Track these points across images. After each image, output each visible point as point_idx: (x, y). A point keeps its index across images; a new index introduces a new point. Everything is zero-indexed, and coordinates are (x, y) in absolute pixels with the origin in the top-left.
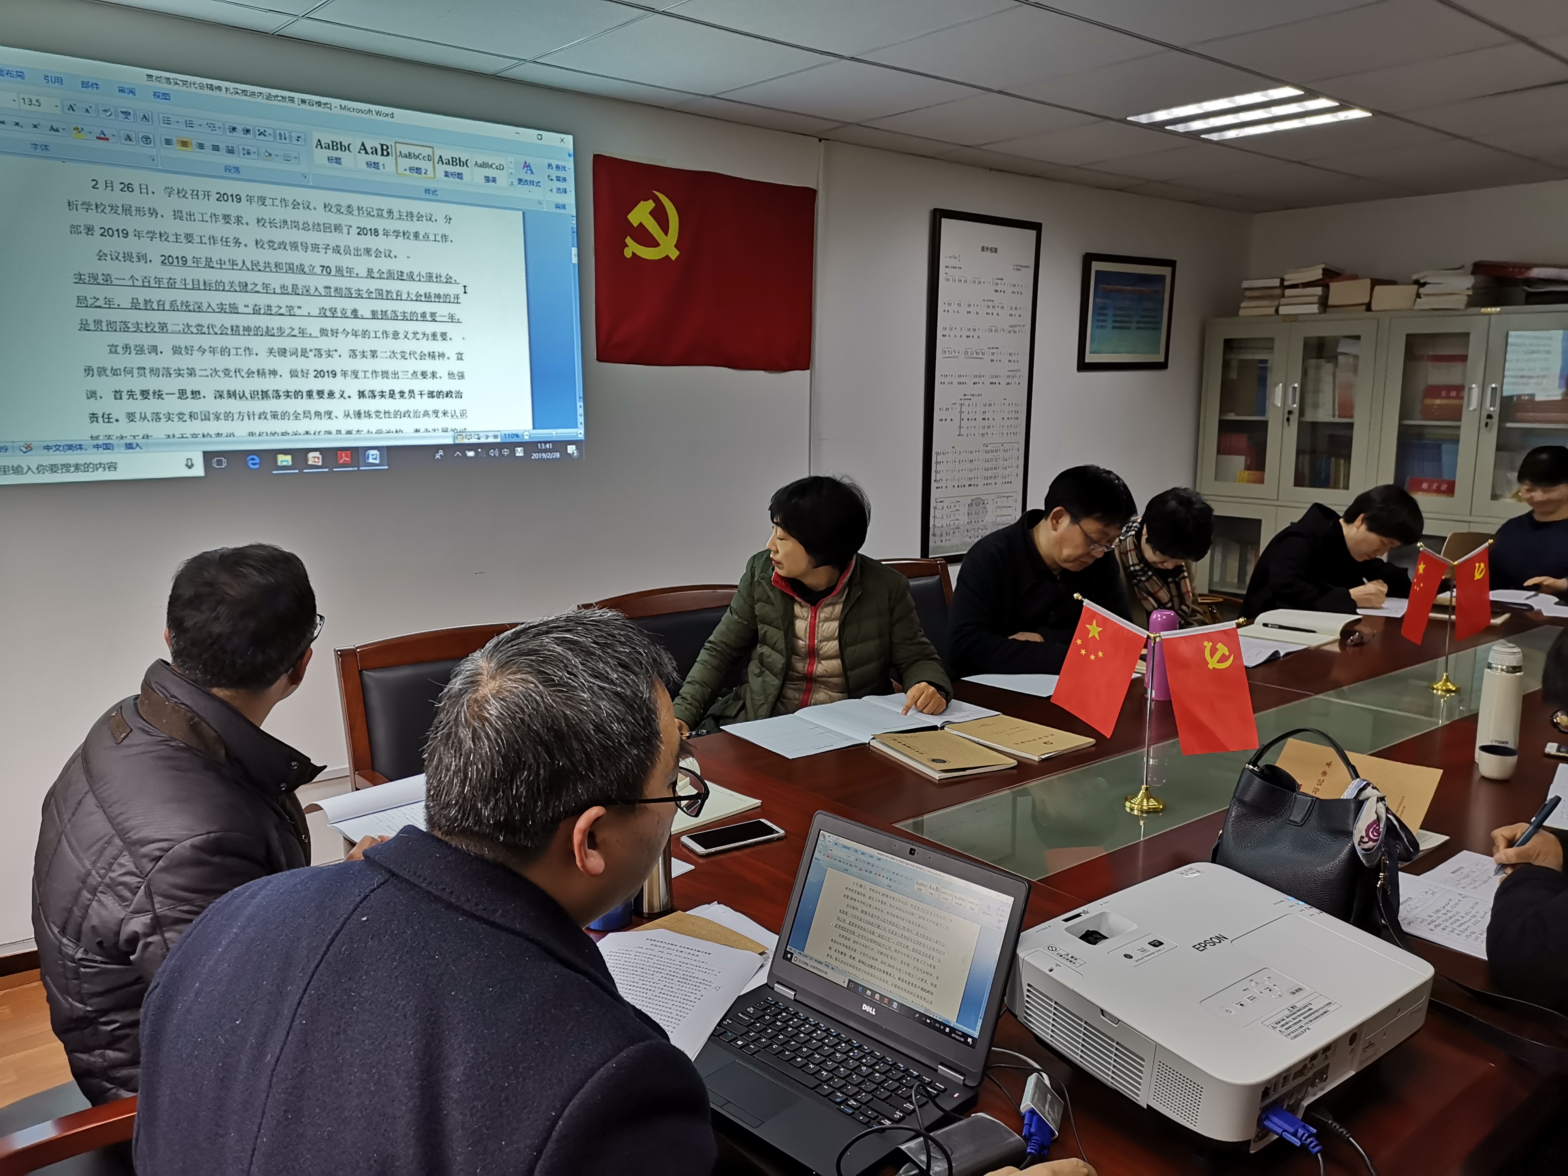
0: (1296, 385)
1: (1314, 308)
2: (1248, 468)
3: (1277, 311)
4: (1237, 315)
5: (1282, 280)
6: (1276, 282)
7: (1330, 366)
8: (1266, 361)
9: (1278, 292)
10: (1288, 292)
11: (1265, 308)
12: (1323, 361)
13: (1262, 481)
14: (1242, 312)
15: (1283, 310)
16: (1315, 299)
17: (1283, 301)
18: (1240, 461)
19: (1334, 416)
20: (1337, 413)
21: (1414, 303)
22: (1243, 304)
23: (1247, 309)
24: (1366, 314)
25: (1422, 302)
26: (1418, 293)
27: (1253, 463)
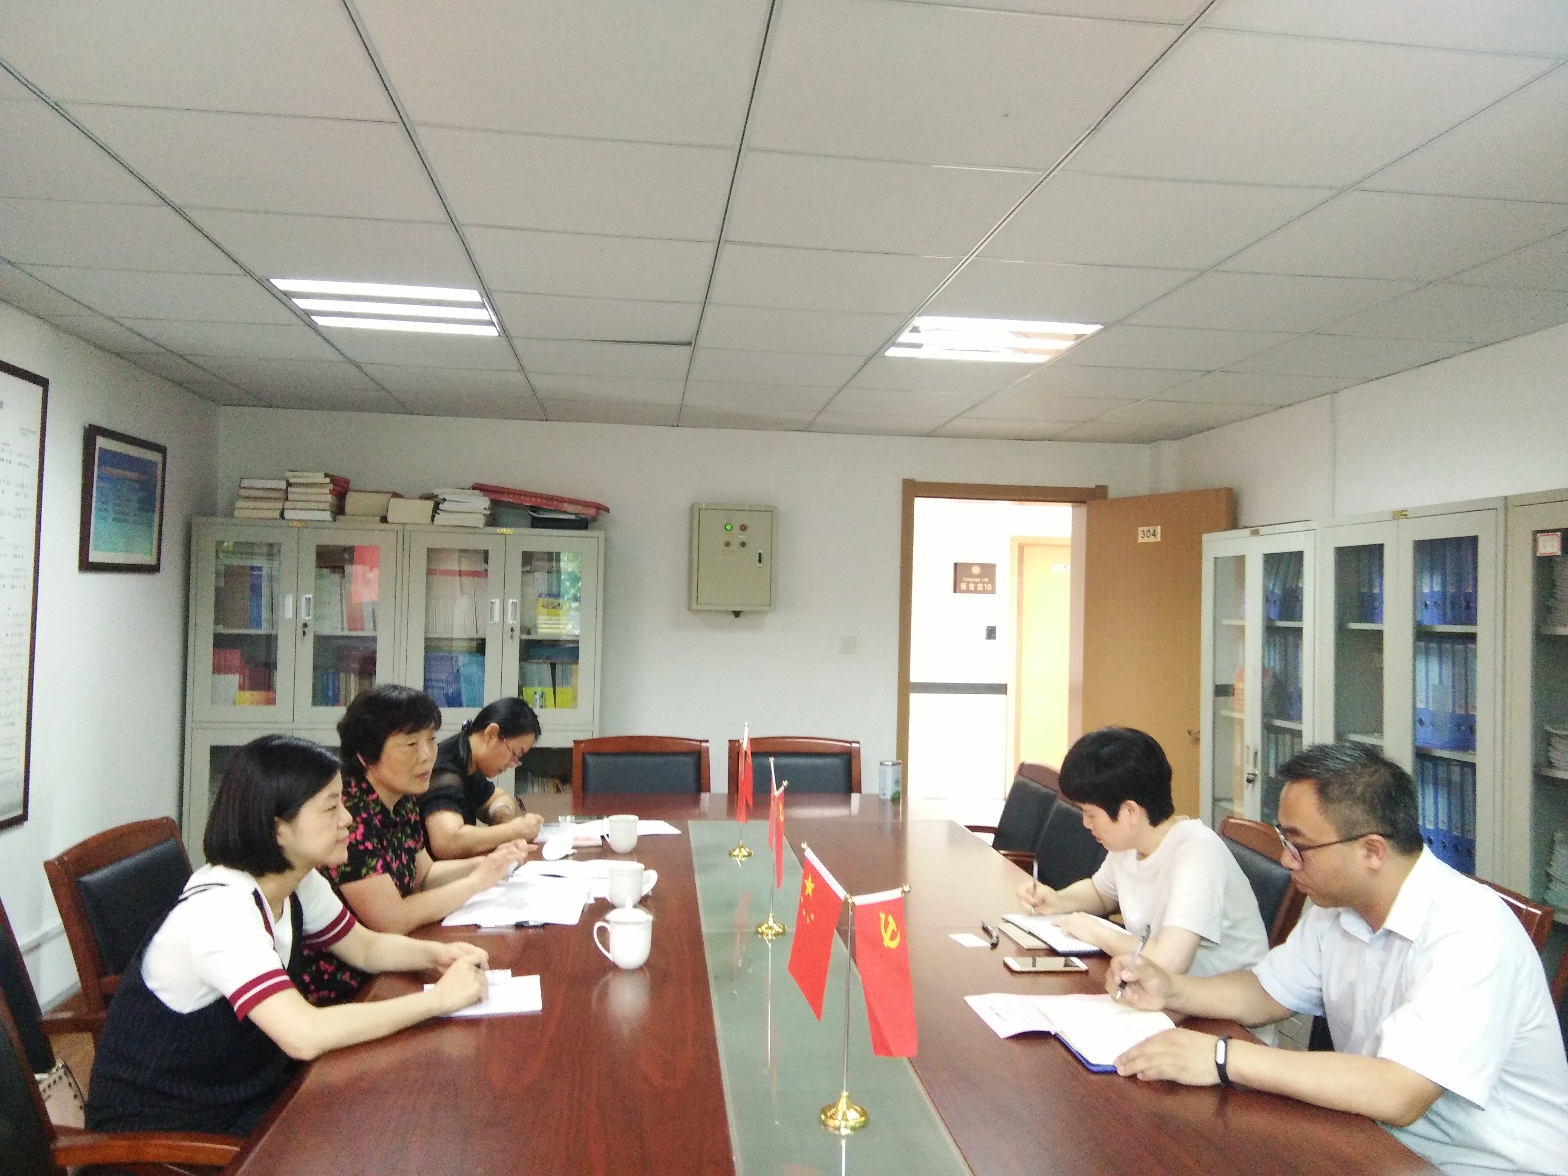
0: (311, 596)
1: (327, 516)
2: (242, 688)
3: (282, 515)
4: (231, 515)
5: (288, 483)
7: (336, 577)
8: (260, 569)
11: (270, 510)
12: (326, 571)
13: (271, 701)
14: (237, 513)
15: (288, 514)
16: (326, 506)
17: (288, 505)
18: (233, 680)
19: (343, 629)
20: (346, 625)
21: (433, 517)
22: (240, 504)
23: (244, 510)
24: (384, 525)
25: (440, 518)
26: (436, 508)
27: (247, 682)
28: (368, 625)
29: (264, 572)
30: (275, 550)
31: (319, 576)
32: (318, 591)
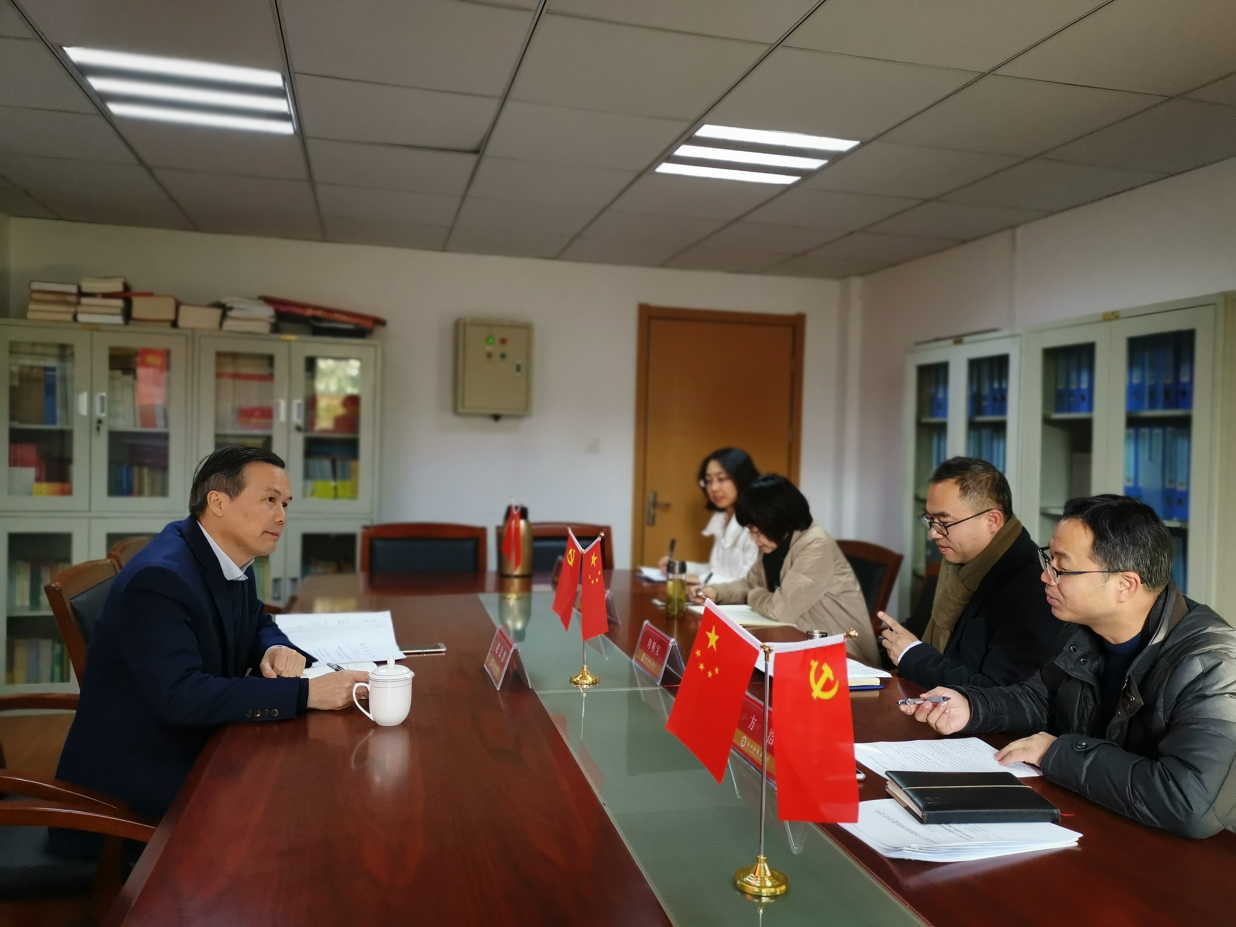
0: (104, 394)
1: (119, 320)
2: (38, 479)
3: (75, 318)
4: (24, 317)
5: (79, 288)
6: (73, 289)
7: (129, 378)
8: (53, 369)
9: (73, 299)
10: (84, 300)
11: (63, 314)
12: (118, 373)
13: (67, 492)
14: (30, 315)
15: (81, 318)
16: (118, 311)
17: (80, 309)
18: (29, 473)
19: (135, 425)
20: (138, 423)
21: (221, 324)
22: (32, 307)
23: (36, 312)
24: (174, 331)
25: (229, 325)
26: (224, 316)
27: (43, 475)
28: (160, 422)
29: (58, 373)
30: (68, 352)
31: (112, 378)
32: (111, 389)
